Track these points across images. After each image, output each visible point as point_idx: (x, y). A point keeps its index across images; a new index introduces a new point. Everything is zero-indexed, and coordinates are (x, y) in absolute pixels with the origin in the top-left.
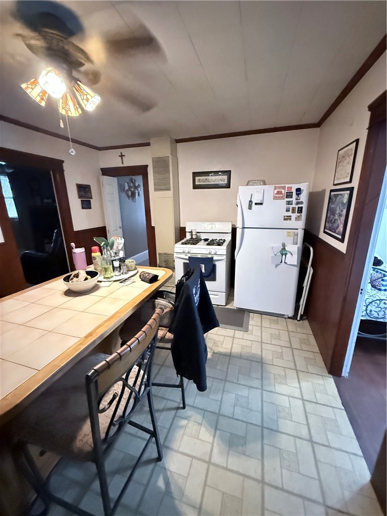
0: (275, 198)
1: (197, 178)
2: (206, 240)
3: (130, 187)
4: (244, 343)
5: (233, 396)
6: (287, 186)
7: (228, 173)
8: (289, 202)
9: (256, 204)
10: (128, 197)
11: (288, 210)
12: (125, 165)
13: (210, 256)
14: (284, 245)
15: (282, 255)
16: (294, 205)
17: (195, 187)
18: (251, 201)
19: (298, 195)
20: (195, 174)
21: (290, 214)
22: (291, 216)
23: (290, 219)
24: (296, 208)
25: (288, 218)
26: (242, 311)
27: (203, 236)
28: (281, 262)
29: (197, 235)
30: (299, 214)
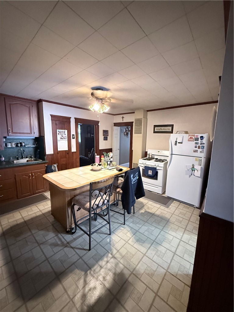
0: (189, 140)
1: (156, 128)
2: (156, 159)
3: (126, 131)
4: (163, 211)
5: (147, 228)
6: (196, 135)
7: (172, 126)
8: (197, 143)
9: (179, 143)
10: (125, 135)
11: (196, 147)
12: (124, 121)
13: (155, 167)
14: (193, 165)
15: (192, 170)
16: (199, 145)
17: (155, 132)
18: (176, 141)
19: (201, 139)
20: (155, 126)
21: (197, 149)
22: (197, 150)
23: (197, 152)
24: (200, 146)
25: (195, 151)
26: (169, 198)
27: (156, 157)
28: (192, 174)
29: (152, 156)
30: (202, 150)
